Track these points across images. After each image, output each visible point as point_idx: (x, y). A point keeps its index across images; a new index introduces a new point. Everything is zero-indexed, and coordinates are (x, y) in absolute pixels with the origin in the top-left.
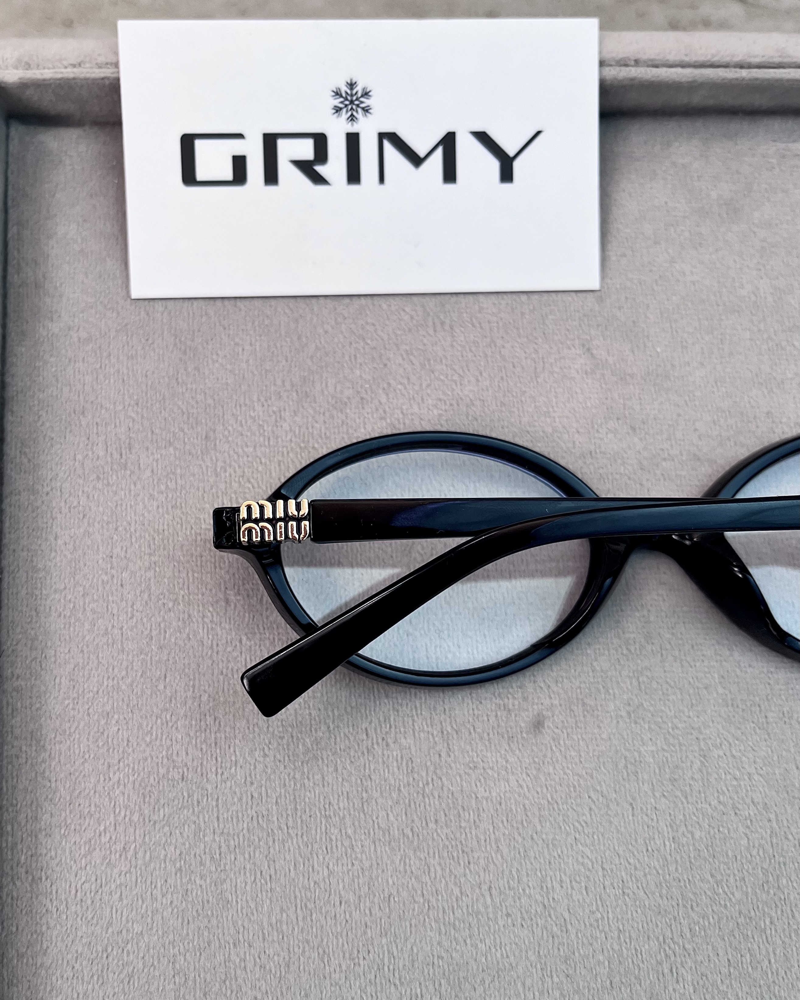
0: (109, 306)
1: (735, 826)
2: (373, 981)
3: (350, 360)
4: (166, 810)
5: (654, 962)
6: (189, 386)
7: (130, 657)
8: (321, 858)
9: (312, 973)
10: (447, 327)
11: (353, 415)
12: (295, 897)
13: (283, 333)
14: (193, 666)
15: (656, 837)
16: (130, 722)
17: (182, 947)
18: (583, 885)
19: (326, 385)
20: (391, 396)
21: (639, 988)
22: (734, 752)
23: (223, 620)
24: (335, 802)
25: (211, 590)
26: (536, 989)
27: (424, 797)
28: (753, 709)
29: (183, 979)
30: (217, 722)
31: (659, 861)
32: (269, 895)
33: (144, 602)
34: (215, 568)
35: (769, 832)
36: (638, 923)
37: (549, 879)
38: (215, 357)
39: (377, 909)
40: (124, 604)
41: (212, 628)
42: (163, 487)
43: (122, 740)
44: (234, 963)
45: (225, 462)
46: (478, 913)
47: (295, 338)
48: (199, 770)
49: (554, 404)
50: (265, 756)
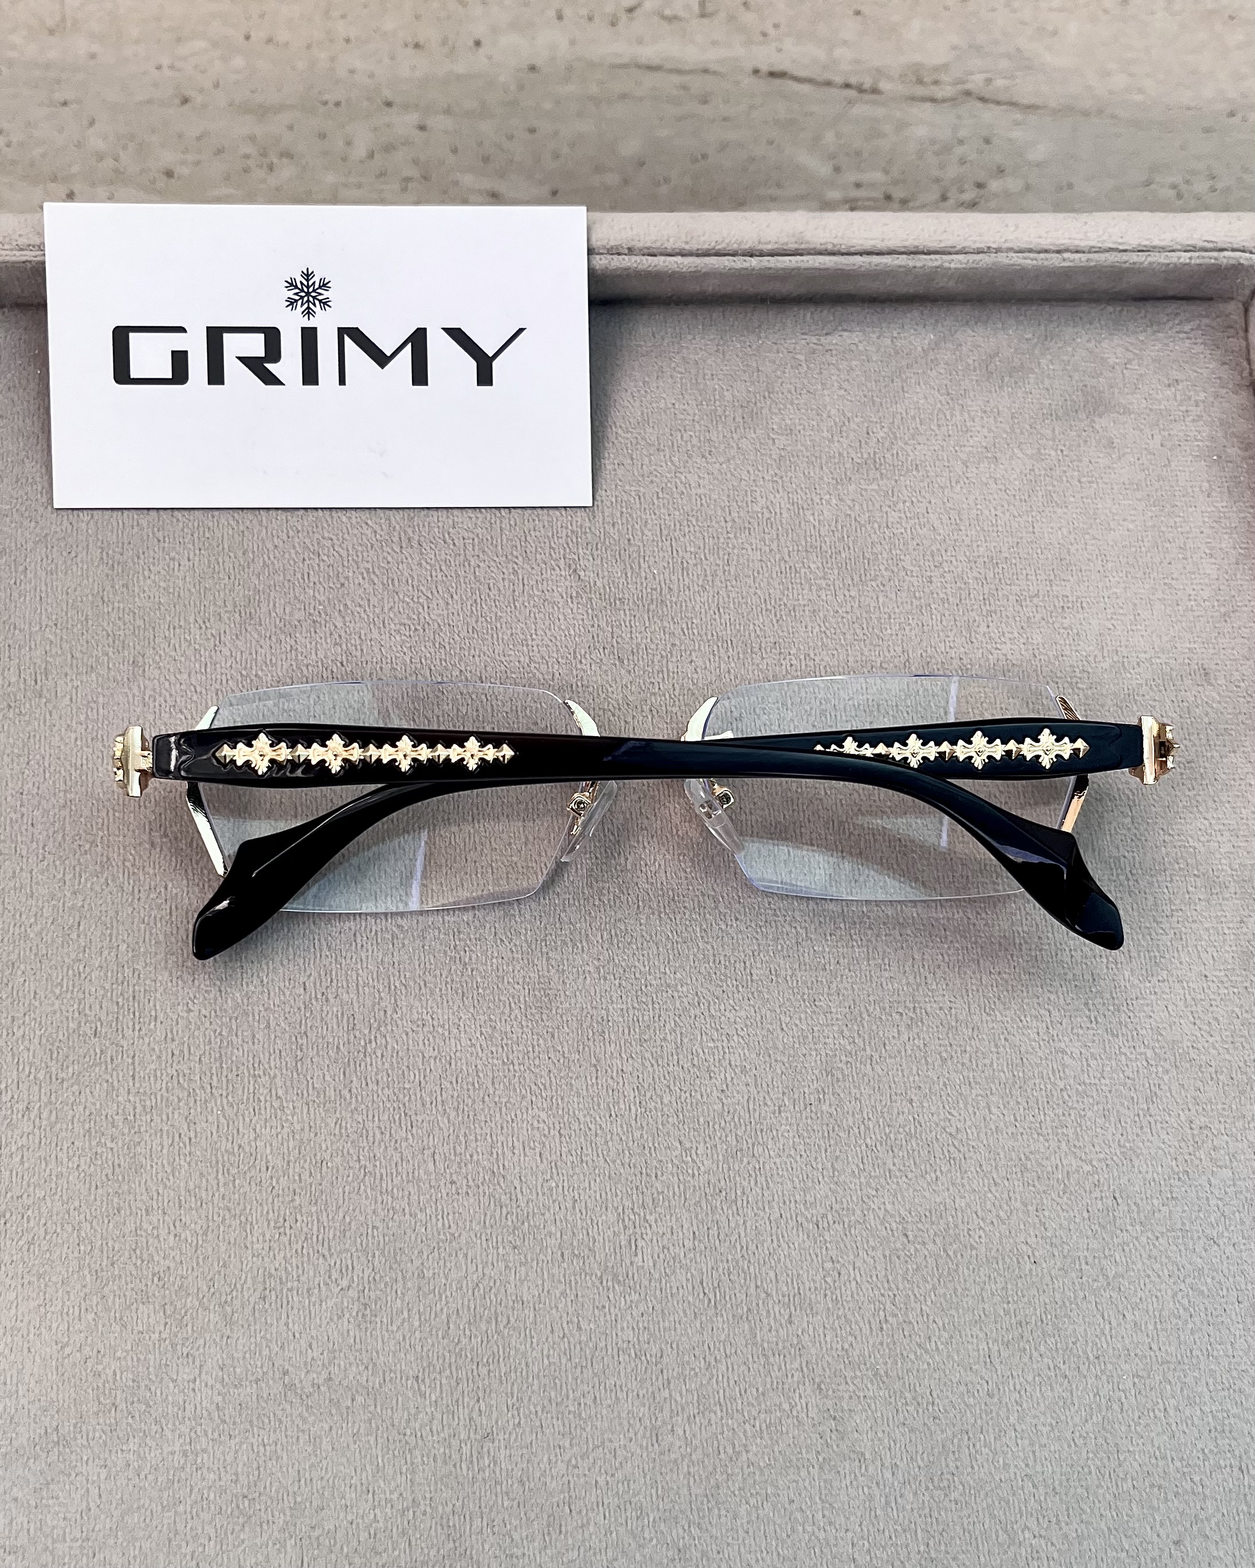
0: (27, 514)
1: (709, 1091)
2: (299, 1251)
3: (303, 579)
4: (76, 1067)
5: (610, 1233)
6: (116, 604)
7: (40, 902)
8: (247, 1120)
9: (232, 1241)
10: (415, 544)
11: (303, 640)
12: (217, 1162)
13: (226, 546)
14: (111, 913)
15: (621, 1101)
16: (38, 973)
17: (88, 1214)
18: (537, 1150)
19: (274, 605)
20: (347, 619)
21: (592, 1258)
22: (713, 1011)
23: (146, 864)
24: (265, 1061)
25: (134, 831)
26: (479, 1261)
27: (365, 1056)
28: (737, 965)
29: (89, 1248)
30: (136, 973)
31: (622, 1127)
32: (188, 1159)
33: (57, 844)
34: (140, 806)
35: (746, 1098)
36: (595, 1192)
37: (499, 1144)
38: (146, 573)
39: (307, 1173)
40: (34, 845)
41: (134, 873)
42: (82, 717)
43: (29, 992)
44: (146, 1231)
45: (154, 690)
46: (419, 1180)
47: (240, 554)
48: (114, 1024)
49: (533, 631)
50: (190, 1011)
